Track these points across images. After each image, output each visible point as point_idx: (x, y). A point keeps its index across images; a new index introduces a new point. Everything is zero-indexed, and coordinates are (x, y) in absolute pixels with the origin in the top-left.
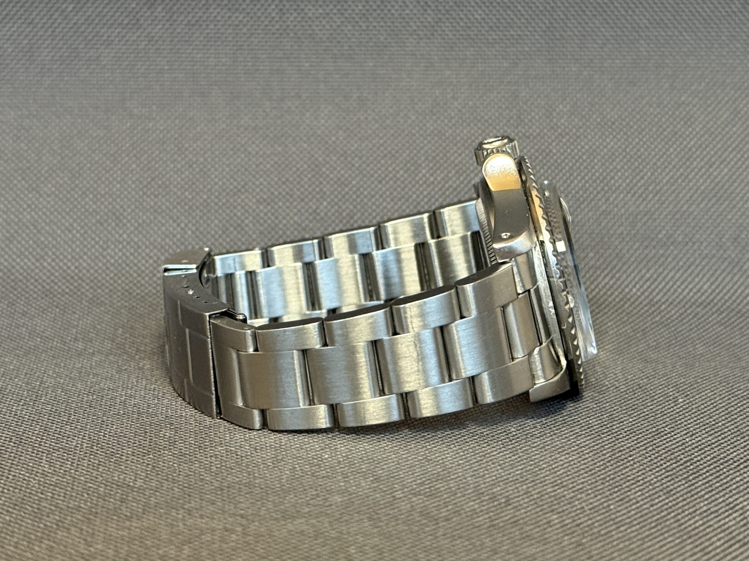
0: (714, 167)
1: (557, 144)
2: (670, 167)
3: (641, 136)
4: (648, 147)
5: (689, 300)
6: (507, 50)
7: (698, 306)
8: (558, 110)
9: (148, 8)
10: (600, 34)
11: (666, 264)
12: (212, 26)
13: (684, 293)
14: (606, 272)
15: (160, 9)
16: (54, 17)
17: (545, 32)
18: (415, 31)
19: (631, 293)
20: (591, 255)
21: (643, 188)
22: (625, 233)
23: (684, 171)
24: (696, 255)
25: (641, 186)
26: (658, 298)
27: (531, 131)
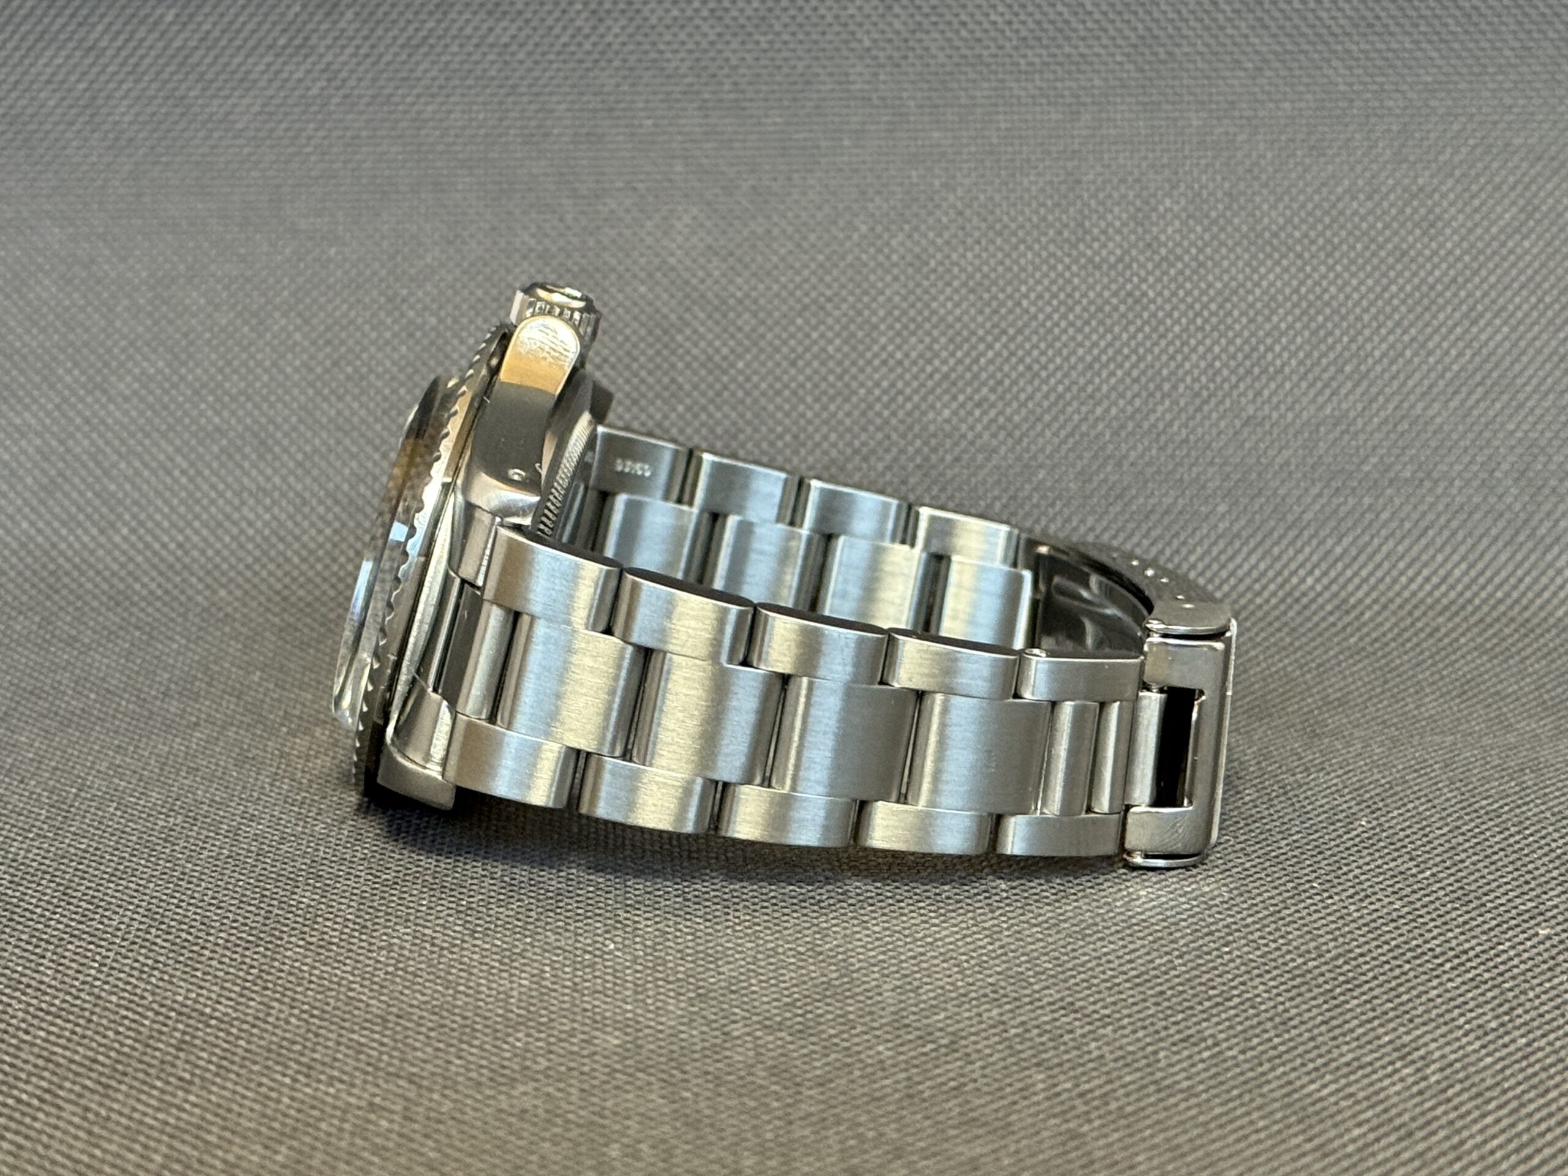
0: (1482, 323)
1: (1159, 280)
2: (1390, 324)
3: (1330, 261)
4: (1346, 283)
5: (1422, 601)
6: (1059, 85)
7: (1440, 614)
8: (1161, 209)
9: (328, 14)
10: (1249, 49)
11: (1376, 525)
12: (455, 49)
13: (1414, 587)
14: (1252, 545)
15: (349, 15)
16: (138, 36)
17: (1135, 46)
18: (869, 49)
19: (1303, 587)
20: (1222, 508)
21: (1333, 369)
22: (1293, 461)
23: (1420, 332)
24: (1441, 507)
25: (1329, 364)
26: (1360, 594)
27: (1104, 253)
